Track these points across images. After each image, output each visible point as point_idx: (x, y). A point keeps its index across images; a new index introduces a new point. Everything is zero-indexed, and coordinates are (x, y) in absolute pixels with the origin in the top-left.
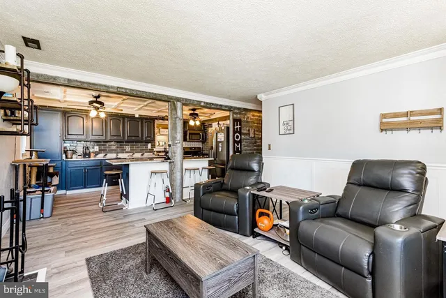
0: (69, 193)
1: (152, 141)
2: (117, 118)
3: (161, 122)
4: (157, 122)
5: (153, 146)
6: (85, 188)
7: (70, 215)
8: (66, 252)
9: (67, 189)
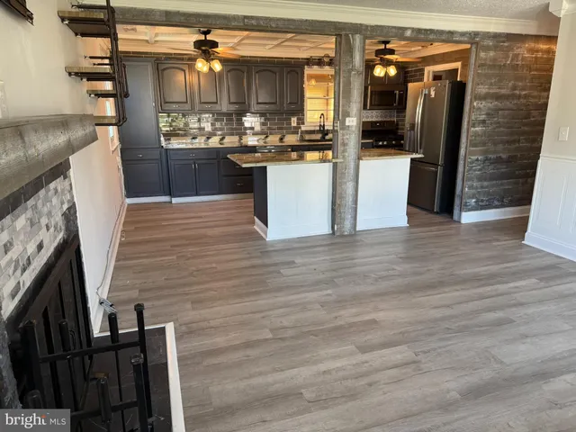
0: (175, 200)
1: (299, 110)
2: (239, 67)
3: (315, 70)
4: (308, 71)
5: (301, 121)
6: (197, 194)
7: (184, 242)
8: (192, 303)
9: (171, 194)
